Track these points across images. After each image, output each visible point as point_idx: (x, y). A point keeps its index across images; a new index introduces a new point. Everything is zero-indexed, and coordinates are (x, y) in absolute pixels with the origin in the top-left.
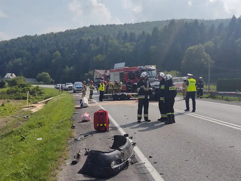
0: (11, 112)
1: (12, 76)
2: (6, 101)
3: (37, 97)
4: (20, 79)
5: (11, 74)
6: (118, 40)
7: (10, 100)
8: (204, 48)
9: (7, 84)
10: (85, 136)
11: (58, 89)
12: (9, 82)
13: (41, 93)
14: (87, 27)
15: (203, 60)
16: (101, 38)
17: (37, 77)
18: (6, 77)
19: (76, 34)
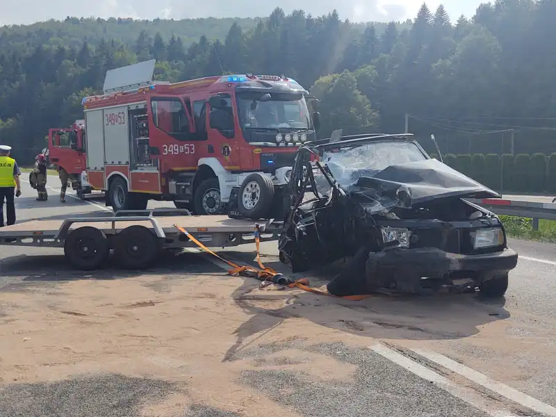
6: (137, 54)
8: (356, 80)
14: (58, 22)
15: (353, 110)
16: (92, 47)
19: (29, 35)
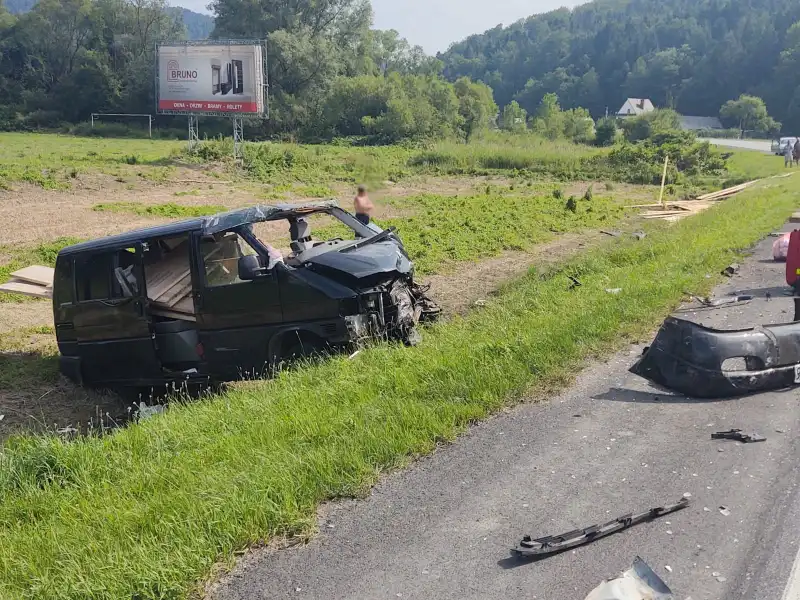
0: (604, 218)
1: (641, 106)
2: (603, 184)
3: (700, 179)
4: (663, 116)
5: (639, 101)
7: (613, 184)
9: (619, 132)
10: (740, 299)
11: (782, 154)
12: (626, 127)
13: (714, 166)
17: (721, 111)
18: (623, 110)
